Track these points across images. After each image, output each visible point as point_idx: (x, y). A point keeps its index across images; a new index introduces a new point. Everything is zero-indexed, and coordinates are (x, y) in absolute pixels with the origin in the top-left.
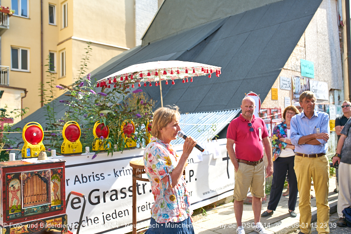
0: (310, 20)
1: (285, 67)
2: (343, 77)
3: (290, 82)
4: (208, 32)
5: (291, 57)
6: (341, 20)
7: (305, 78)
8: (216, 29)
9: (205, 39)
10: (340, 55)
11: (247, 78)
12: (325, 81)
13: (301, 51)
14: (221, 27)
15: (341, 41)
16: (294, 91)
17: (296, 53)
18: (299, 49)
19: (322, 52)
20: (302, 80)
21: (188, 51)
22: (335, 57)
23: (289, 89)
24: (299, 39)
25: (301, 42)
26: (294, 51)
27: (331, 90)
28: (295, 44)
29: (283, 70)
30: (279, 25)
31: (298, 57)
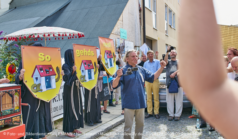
0: (125, 6)
1: (112, 33)
2: (141, 39)
3: (115, 41)
4: (62, 5)
5: (115, 27)
6: (140, 7)
7: (122, 39)
8: (67, 4)
9: (60, 10)
10: (140, 27)
11: (90, 37)
12: (132, 41)
13: (120, 24)
14: (70, 3)
15: (140, 18)
16: (117, 47)
17: (118, 24)
18: (119, 22)
19: (131, 25)
20: (121, 40)
21: (48, 16)
22: (137, 28)
23: (115, 45)
24: (120, 17)
25: (120, 18)
26: (117, 23)
27: (135, 47)
28: (118, 19)
29: (111, 34)
30: (107, 6)
31: (119, 27)
